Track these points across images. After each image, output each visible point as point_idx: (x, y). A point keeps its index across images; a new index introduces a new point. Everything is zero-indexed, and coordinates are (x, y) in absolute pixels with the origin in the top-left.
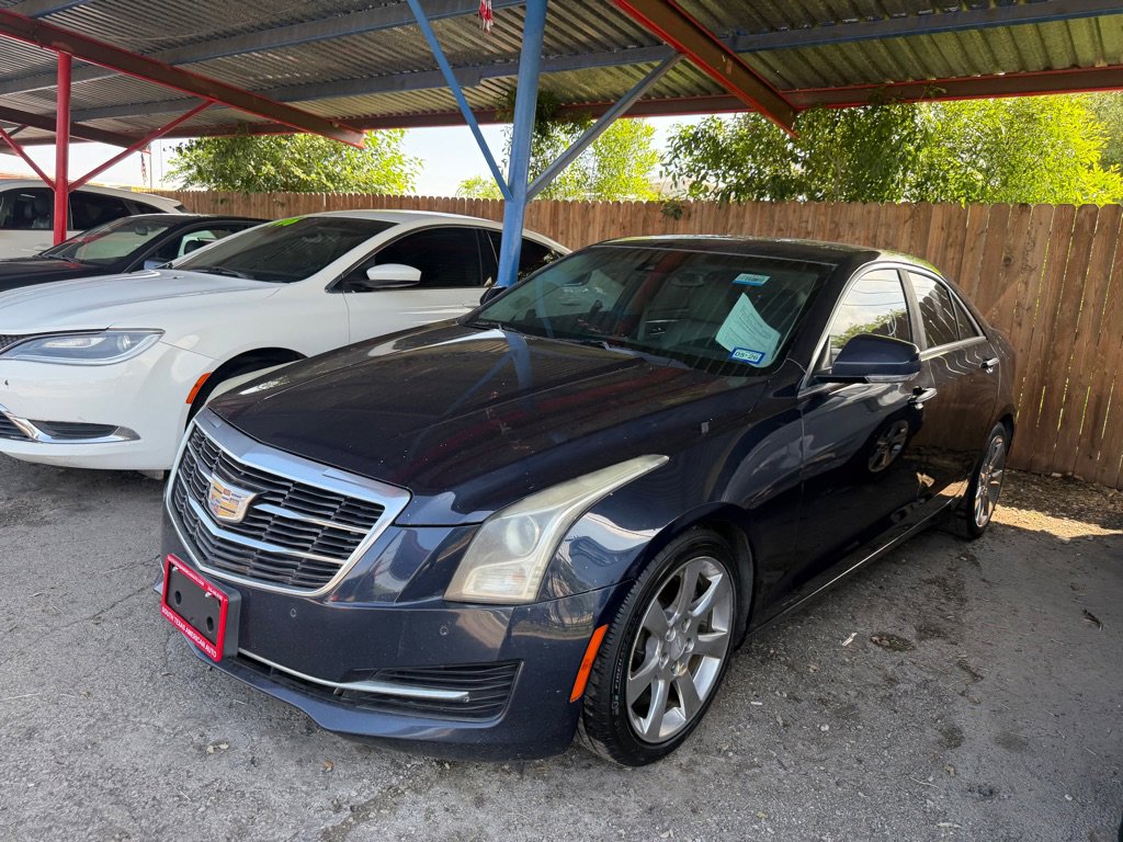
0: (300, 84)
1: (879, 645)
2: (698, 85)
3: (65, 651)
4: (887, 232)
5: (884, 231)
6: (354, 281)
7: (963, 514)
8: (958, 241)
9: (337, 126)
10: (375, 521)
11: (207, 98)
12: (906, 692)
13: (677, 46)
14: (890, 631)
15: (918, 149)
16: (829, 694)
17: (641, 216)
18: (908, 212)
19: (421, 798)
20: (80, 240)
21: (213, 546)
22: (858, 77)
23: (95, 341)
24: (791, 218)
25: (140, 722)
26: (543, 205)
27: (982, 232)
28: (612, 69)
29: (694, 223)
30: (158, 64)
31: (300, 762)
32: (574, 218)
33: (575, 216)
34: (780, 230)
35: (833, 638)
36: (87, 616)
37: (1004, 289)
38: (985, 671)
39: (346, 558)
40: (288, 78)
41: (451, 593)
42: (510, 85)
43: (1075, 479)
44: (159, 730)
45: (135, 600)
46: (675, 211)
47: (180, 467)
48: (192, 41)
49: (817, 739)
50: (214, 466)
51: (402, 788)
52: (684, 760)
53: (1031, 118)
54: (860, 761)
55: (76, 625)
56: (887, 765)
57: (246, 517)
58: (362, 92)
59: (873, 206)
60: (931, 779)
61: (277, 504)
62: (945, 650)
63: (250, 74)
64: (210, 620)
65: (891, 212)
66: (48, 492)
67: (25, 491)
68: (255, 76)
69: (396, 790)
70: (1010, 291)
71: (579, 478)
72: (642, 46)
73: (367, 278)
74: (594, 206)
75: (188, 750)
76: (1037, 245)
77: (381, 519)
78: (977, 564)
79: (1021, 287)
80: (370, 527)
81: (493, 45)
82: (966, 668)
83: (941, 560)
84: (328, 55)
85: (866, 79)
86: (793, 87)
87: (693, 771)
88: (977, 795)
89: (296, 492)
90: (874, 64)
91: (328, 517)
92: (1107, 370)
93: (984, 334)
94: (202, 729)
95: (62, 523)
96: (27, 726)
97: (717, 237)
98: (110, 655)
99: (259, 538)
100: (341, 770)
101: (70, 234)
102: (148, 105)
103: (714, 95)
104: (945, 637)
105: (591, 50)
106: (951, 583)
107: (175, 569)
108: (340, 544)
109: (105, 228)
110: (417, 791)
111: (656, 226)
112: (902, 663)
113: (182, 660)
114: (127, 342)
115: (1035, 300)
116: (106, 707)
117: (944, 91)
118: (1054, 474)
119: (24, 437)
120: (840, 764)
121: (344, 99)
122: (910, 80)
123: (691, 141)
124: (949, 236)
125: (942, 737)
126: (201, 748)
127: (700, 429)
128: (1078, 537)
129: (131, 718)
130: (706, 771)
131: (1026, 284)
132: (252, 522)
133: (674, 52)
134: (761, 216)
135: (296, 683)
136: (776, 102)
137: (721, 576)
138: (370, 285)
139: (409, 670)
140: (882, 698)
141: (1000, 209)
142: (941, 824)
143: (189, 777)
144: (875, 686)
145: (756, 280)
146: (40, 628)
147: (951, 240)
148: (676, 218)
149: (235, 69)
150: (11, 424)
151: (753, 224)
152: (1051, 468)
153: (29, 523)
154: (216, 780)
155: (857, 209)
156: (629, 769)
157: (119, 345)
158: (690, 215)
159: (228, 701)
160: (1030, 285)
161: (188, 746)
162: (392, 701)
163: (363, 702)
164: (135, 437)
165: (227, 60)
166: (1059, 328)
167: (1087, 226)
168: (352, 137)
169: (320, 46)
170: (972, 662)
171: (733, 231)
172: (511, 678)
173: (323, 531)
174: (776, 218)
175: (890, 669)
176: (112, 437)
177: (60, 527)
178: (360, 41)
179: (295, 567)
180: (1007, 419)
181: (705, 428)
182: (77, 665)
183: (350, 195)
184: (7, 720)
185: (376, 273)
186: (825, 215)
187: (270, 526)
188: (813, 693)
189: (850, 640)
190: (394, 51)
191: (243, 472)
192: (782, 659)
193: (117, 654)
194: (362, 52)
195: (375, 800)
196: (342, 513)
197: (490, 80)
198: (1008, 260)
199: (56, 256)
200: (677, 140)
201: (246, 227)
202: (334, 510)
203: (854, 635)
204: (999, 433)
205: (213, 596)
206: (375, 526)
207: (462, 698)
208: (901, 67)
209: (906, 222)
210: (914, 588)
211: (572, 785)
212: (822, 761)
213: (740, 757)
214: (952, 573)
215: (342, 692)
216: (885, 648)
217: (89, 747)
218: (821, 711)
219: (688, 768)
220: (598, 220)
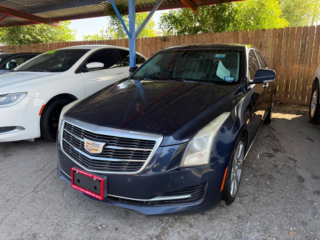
0: (37, 7)
1: (266, 157)
3: (30, 205)
4: (227, 41)
5: (226, 40)
6: (83, 69)
8: (247, 41)
9: (50, 21)
10: (154, 146)
11: (6, 14)
12: (281, 168)
14: (267, 152)
16: (263, 173)
17: (154, 41)
18: (232, 34)
19: (174, 229)
21: (90, 162)
23: (5, 98)
24: (199, 39)
25: (70, 224)
26: (122, 41)
27: (253, 38)
29: (171, 42)
31: (131, 226)
34: (196, 42)
35: (254, 157)
36: (31, 191)
38: (296, 159)
39: (146, 159)
40: (33, 6)
41: (181, 165)
42: (109, 4)
43: (283, 103)
44: (79, 225)
45: (44, 182)
46: (164, 39)
47: (63, 137)
49: (268, 186)
50: (82, 136)
51: (167, 227)
52: (238, 200)
53: (263, 5)
54: (283, 191)
55: (28, 195)
56: (290, 190)
57: (103, 151)
58: (60, 9)
59: (222, 33)
60: (304, 192)
61: (114, 145)
62: (283, 155)
63: (19, 5)
64: (95, 187)
65: (227, 34)
68: (21, 6)
69: (165, 228)
73: (86, 67)
74: (139, 40)
75: (93, 230)
76: (268, 40)
78: (275, 130)
80: (152, 148)
82: (291, 159)
83: (266, 130)
87: (243, 203)
88: (317, 194)
89: (119, 140)
91: (135, 147)
92: (289, 73)
93: (268, 66)
94: (93, 221)
95: (4, 161)
96: (32, 233)
97: (178, 46)
98: (47, 203)
99: (110, 157)
100: (145, 226)
103: (172, 3)
104: (280, 151)
106: (272, 136)
107: (77, 172)
110: (171, 227)
111: (159, 44)
112: (275, 160)
113: (72, 200)
114: (15, 98)
115: (269, 56)
116: (56, 221)
118: (277, 103)
120: (279, 193)
121: (52, 12)
124: (244, 40)
125: (298, 179)
126: (96, 228)
129: (67, 223)
131: (266, 52)
132: (105, 152)
134: (190, 38)
135: (130, 202)
136: (192, 4)
137: (242, 145)
138: (87, 70)
139: (172, 191)
140: (276, 171)
141: (258, 30)
142: (315, 204)
145: (222, 56)
146: (17, 198)
147: (245, 41)
151: (188, 41)
152: (276, 101)
154: (108, 238)
155: (218, 34)
157: (12, 99)
158: (169, 40)
159: (96, 210)
160: (267, 51)
161: (92, 228)
162: (166, 202)
163: (156, 204)
164: (23, 129)
166: (276, 63)
167: (281, 35)
168: (56, 24)
170: (292, 157)
171: (182, 44)
173: (134, 152)
174: (195, 39)
175: (273, 162)
176: (16, 130)
177: (3, 162)
179: (126, 165)
182: (37, 209)
183: (57, 43)
184: (23, 233)
185: (89, 66)
186: (209, 37)
187: (113, 153)
188: (259, 173)
189: (258, 156)
191: (97, 136)
192: (245, 165)
193: (49, 202)
195: (161, 233)
196: (139, 145)
197: (103, 2)
198: (261, 45)
200: (162, 18)
201: (36, 56)
202: (136, 144)
205: (96, 179)
206: (154, 147)
207: (190, 196)
209: (232, 37)
210: (264, 139)
211: (214, 214)
212: (273, 192)
213: (252, 196)
214: (270, 133)
215: (147, 202)
216: (268, 157)
217: (58, 236)
218: (264, 178)
219: (241, 202)
220: (140, 44)
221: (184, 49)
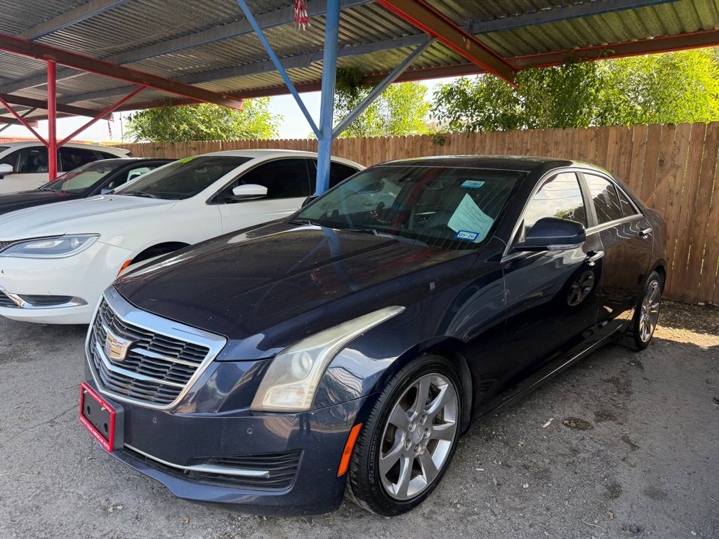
0: (199, 72)
1: (569, 426)
2: (451, 58)
3: (29, 444)
4: (580, 147)
5: (577, 146)
6: (225, 197)
7: (631, 334)
8: (628, 151)
9: (225, 97)
10: (203, 358)
11: (142, 85)
12: (584, 459)
13: (431, 33)
14: (577, 416)
15: (597, 91)
16: (531, 461)
17: (419, 144)
18: (593, 133)
20: (63, 178)
21: (108, 376)
22: (556, 47)
23: (57, 242)
24: (516, 141)
25: (69, 492)
26: (356, 142)
27: (644, 144)
28: (394, 50)
29: (453, 148)
30: (111, 65)
31: (168, 518)
32: (376, 149)
33: (376, 146)
34: (509, 149)
35: (537, 422)
36: (46, 421)
37: (659, 181)
38: (640, 444)
39: (186, 383)
40: (192, 69)
41: (255, 405)
43: (714, 306)
44: (80, 497)
45: (78, 409)
46: (440, 140)
47: (94, 324)
48: (130, 49)
49: (520, 494)
50: (111, 324)
52: (426, 511)
53: (674, 66)
54: (548, 509)
55: (38, 427)
56: (566, 512)
57: (127, 357)
58: (238, 75)
59: (569, 130)
60: (596, 521)
61: (145, 348)
62: (614, 429)
63: (168, 68)
64: (106, 425)
65: (582, 134)
66: (35, 340)
67: (20, 339)
68: (171, 69)
69: (229, 536)
70: (663, 182)
71: (342, 324)
72: (412, 34)
73: (233, 194)
74: (388, 140)
75: (97, 511)
76: (681, 150)
77: (207, 357)
78: (642, 368)
79: (671, 179)
80: (201, 363)
81: (316, 40)
82: (628, 441)
83: (616, 366)
84: (215, 52)
85: (562, 47)
86: (514, 55)
87: (431, 519)
88: (628, 532)
89: (156, 340)
90: (566, 37)
91: (175, 356)
93: (642, 213)
94: (108, 495)
95: (40, 359)
97: (470, 156)
98: (57, 447)
99: (134, 370)
100: (195, 523)
101: (59, 174)
102: (108, 91)
103: (462, 64)
104: (615, 419)
105: (379, 39)
106: (622, 381)
107: (85, 392)
108: (183, 374)
109: (79, 170)
110: (243, 536)
111: (429, 150)
112: (583, 439)
114: (77, 242)
115: (681, 187)
116: (49, 482)
117: (613, 52)
118: (699, 304)
119: (16, 306)
120: (534, 512)
121: (228, 80)
122: (591, 46)
123: (449, 94)
124: (621, 147)
125: (607, 490)
126: (105, 509)
127: (429, 288)
128: (713, 346)
129: (64, 489)
130: (441, 518)
131: (675, 177)
132: (131, 360)
133: (430, 36)
134: (496, 140)
135: (161, 467)
136: (502, 66)
137: (447, 385)
138: (235, 199)
139: (230, 457)
140: (568, 464)
141: (654, 127)
143: (94, 529)
144: (563, 455)
145: (476, 184)
146: (16, 429)
147: (623, 150)
148: (441, 145)
149: (159, 65)
150: (7, 297)
151: (491, 147)
152: (697, 299)
153: (19, 361)
154: (112, 530)
155: (560, 133)
156: (388, 518)
157: (72, 244)
158: (450, 142)
159: (127, 476)
160: (677, 178)
161: (97, 507)
162: (220, 477)
163: (202, 478)
164: (85, 303)
165: (153, 59)
166: (699, 205)
167: (714, 136)
168: (235, 104)
169: (208, 47)
170: (632, 437)
171: (478, 152)
172: (297, 462)
173: (173, 366)
174: (506, 142)
175: (574, 443)
176: (70, 304)
177: (38, 362)
178: (233, 43)
180: (660, 269)
181: (432, 286)
182: (35, 454)
183: (236, 140)
185: (238, 191)
186: (539, 137)
187: (141, 363)
188: (519, 461)
189: (548, 424)
190: (255, 47)
191: (126, 327)
192: (500, 438)
193: (62, 446)
194: (235, 50)
196: (185, 354)
197: (317, 62)
198: (661, 161)
199: (48, 189)
200: (440, 94)
203: (551, 419)
204: (654, 278)
205: (106, 409)
206: (204, 361)
207: (265, 475)
208: (584, 37)
209: (592, 140)
210: (596, 386)
211: (348, 530)
212: (521, 509)
213: (465, 508)
214: (623, 374)
215: (189, 471)
216: (572, 428)
217: (34, 509)
218: (524, 474)
219: (428, 517)
220: (391, 148)
221: (413, 165)
